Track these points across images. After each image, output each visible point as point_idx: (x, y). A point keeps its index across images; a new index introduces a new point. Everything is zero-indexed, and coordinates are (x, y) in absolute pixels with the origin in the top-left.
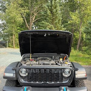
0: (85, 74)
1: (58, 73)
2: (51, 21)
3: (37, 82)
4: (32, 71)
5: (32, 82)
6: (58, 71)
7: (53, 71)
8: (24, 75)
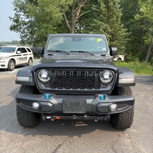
0: (133, 79)
1: (94, 76)
2: (106, 19)
3: (64, 89)
4: (57, 73)
5: (57, 89)
6: (94, 74)
7: (86, 74)
8: (45, 80)
